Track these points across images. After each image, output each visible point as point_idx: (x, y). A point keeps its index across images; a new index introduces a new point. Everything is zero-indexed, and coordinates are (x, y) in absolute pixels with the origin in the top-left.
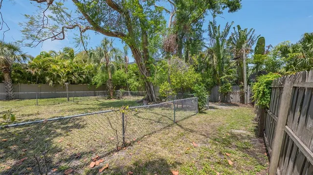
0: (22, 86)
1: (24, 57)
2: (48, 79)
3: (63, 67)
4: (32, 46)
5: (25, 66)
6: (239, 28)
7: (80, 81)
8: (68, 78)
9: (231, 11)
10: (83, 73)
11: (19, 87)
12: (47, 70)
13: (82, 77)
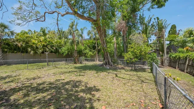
0: (10, 55)
1: (12, 33)
2: (29, 50)
3: (39, 41)
4: (21, 25)
5: (13, 40)
6: (158, 19)
7: (52, 51)
8: (44, 49)
9: (158, 7)
10: (53, 46)
11: (8, 56)
12: (29, 43)
13: (53, 48)
